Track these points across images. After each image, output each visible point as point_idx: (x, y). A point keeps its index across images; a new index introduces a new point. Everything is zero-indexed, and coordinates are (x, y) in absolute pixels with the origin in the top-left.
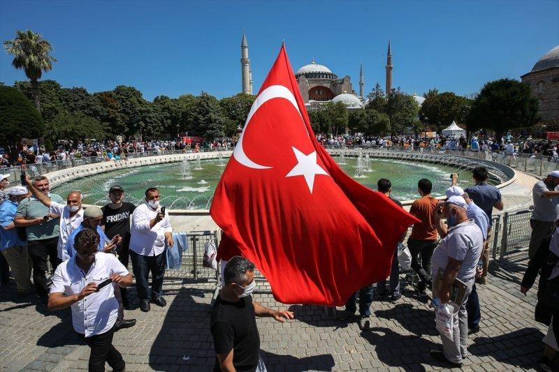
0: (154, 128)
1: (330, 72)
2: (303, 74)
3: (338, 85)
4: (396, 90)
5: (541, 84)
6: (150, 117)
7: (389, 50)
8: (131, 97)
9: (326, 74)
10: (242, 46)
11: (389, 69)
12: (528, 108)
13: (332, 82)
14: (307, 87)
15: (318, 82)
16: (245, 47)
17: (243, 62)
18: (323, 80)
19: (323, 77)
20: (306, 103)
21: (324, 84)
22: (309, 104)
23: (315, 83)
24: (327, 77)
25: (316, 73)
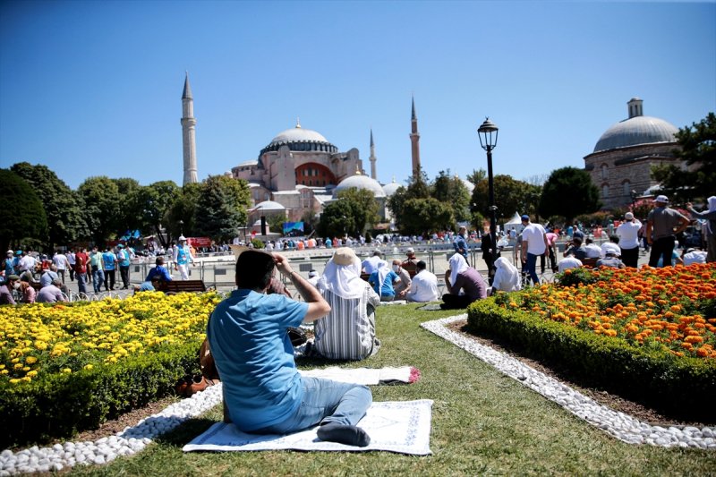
0: (77, 230)
1: (325, 141)
2: (284, 144)
3: (341, 162)
4: (445, 174)
5: (604, 167)
6: (72, 214)
7: (413, 111)
8: (44, 182)
9: (321, 145)
10: (184, 96)
11: (415, 139)
12: (590, 196)
13: (331, 157)
14: (293, 164)
15: (308, 157)
16: (189, 99)
17: (186, 122)
18: (317, 154)
19: (316, 149)
20: (291, 190)
21: (319, 160)
22: (296, 192)
23: (303, 157)
24: (321, 150)
25: (304, 143)
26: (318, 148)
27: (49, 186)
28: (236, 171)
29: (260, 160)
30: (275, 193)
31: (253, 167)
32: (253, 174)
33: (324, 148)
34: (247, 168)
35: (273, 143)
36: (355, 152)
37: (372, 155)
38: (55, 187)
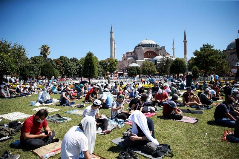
1: (155, 43)
2: (141, 45)
3: (159, 50)
7: (185, 33)
11: (185, 42)
13: (156, 49)
14: (143, 52)
15: (149, 49)
17: (111, 39)
18: (152, 48)
19: (152, 47)
20: (142, 60)
21: (152, 50)
22: (144, 60)
23: (147, 49)
24: (153, 47)
25: (148, 44)
26: (153, 46)
27: (67, 62)
28: (127, 53)
29: (134, 50)
30: (137, 61)
31: (132, 52)
32: (132, 54)
33: (154, 46)
34: (130, 53)
35: (138, 45)
36: (164, 47)
37: (173, 47)
38: (68, 62)
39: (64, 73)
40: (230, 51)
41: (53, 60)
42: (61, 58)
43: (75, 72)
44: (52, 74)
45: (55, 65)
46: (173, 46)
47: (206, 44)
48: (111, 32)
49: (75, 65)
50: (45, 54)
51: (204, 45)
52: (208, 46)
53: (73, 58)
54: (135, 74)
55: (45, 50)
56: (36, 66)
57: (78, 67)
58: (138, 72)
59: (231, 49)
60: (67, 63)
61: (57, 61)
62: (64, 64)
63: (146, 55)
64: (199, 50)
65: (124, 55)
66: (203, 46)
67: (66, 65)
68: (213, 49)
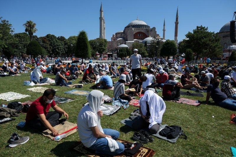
1: (146, 24)
3: (150, 32)
7: (177, 13)
11: (177, 23)
13: (147, 30)
14: (133, 32)
15: (139, 30)
16: (102, 11)
17: (101, 19)
18: (142, 29)
21: (142, 31)
22: (133, 41)
23: (137, 30)
25: (138, 25)
26: (143, 27)
27: (54, 40)
28: (116, 34)
29: (124, 31)
30: (126, 42)
31: (121, 33)
32: (121, 35)
33: (145, 27)
34: (120, 33)
35: (129, 25)
36: (154, 28)
37: (164, 29)
38: (56, 41)
39: (51, 52)
40: (223, 34)
41: (40, 38)
42: (48, 36)
43: (63, 51)
44: (39, 53)
45: (42, 43)
46: (164, 27)
47: (200, 26)
48: (101, 11)
49: (63, 44)
50: (31, 31)
51: (198, 27)
52: (202, 28)
53: (61, 37)
54: (125, 55)
55: (30, 26)
56: (21, 43)
57: (66, 46)
58: (127, 53)
59: (224, 32)
60: (54, 42)
61: (43, 39)
62: (51, 43)
63: (136, 36)
64: (192, 32)
65: (113, 35)
66: (196, 28)
67: (54, 44)
68: (207, 31)
